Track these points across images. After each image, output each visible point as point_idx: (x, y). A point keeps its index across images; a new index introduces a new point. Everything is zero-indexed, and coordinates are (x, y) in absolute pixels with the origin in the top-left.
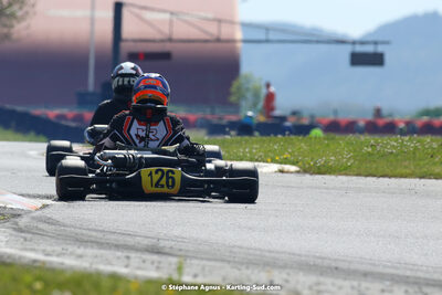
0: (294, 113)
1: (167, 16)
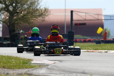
1: (85, 14)
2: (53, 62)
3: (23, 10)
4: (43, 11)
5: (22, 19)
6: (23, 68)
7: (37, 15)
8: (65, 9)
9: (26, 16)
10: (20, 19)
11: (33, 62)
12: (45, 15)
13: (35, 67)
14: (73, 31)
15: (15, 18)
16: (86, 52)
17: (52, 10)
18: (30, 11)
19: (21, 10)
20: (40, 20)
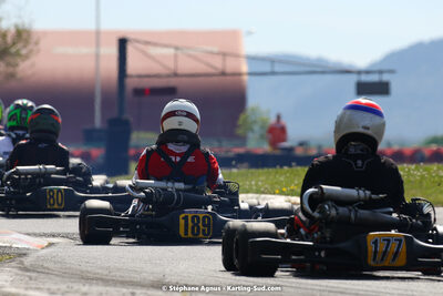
0: (302, 144)
1: (172, 51)
2: (45, 241)
4: (9, 39)
12: (17, 54)
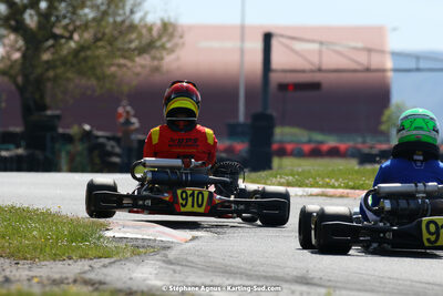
2: (188, 235)
3: (79, 27)
4: (155, 33)
5: (75, 62)
6: (70, 258)
7: (133, 45)
8: (243, 27)
9: (88, 48)
10: (64, 62)
11: (109, 234)
12: (163, 47)
13: (118, 253)
14: (269, 111)
15: (46, 56)
16: (317, 195)
17: (191, 28)
18: (107, 31)
19: (71, 27)
20: (143, 66)
